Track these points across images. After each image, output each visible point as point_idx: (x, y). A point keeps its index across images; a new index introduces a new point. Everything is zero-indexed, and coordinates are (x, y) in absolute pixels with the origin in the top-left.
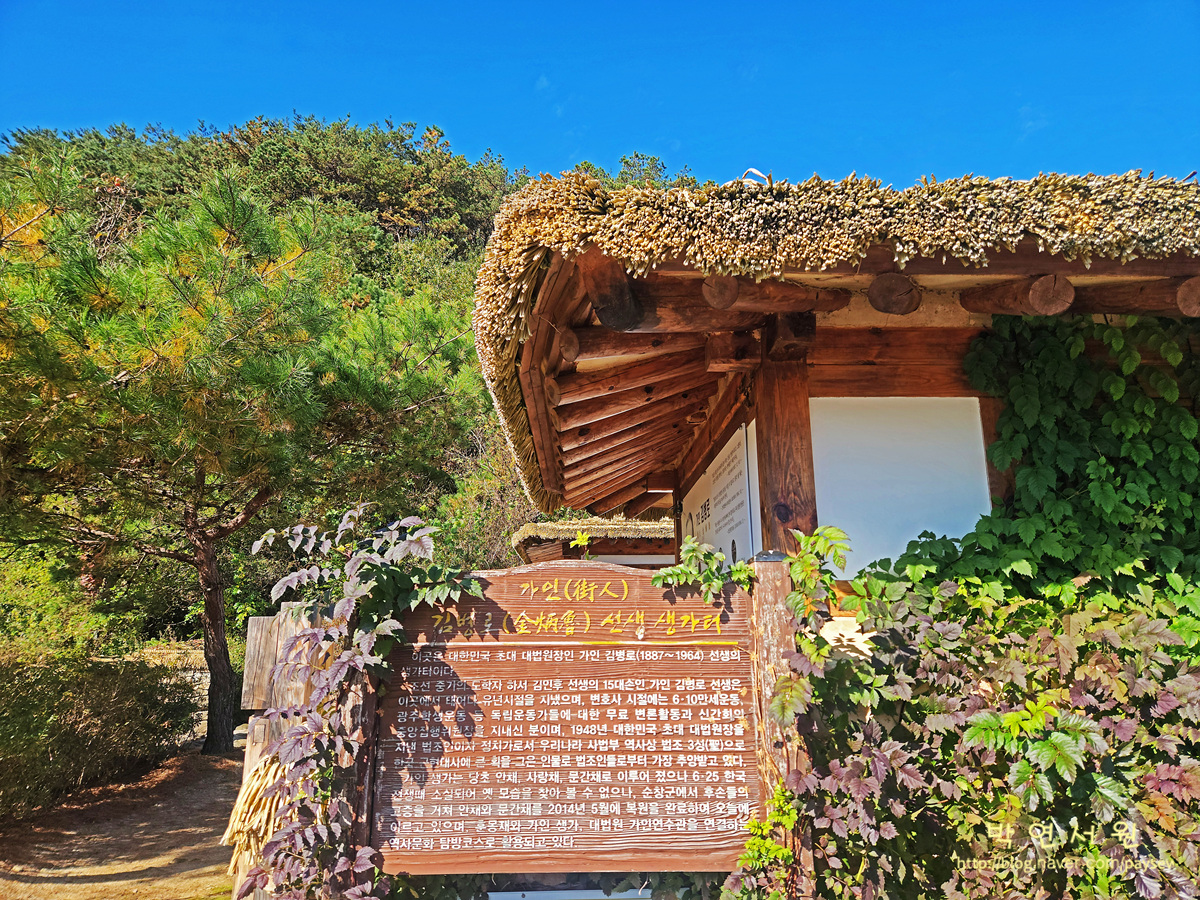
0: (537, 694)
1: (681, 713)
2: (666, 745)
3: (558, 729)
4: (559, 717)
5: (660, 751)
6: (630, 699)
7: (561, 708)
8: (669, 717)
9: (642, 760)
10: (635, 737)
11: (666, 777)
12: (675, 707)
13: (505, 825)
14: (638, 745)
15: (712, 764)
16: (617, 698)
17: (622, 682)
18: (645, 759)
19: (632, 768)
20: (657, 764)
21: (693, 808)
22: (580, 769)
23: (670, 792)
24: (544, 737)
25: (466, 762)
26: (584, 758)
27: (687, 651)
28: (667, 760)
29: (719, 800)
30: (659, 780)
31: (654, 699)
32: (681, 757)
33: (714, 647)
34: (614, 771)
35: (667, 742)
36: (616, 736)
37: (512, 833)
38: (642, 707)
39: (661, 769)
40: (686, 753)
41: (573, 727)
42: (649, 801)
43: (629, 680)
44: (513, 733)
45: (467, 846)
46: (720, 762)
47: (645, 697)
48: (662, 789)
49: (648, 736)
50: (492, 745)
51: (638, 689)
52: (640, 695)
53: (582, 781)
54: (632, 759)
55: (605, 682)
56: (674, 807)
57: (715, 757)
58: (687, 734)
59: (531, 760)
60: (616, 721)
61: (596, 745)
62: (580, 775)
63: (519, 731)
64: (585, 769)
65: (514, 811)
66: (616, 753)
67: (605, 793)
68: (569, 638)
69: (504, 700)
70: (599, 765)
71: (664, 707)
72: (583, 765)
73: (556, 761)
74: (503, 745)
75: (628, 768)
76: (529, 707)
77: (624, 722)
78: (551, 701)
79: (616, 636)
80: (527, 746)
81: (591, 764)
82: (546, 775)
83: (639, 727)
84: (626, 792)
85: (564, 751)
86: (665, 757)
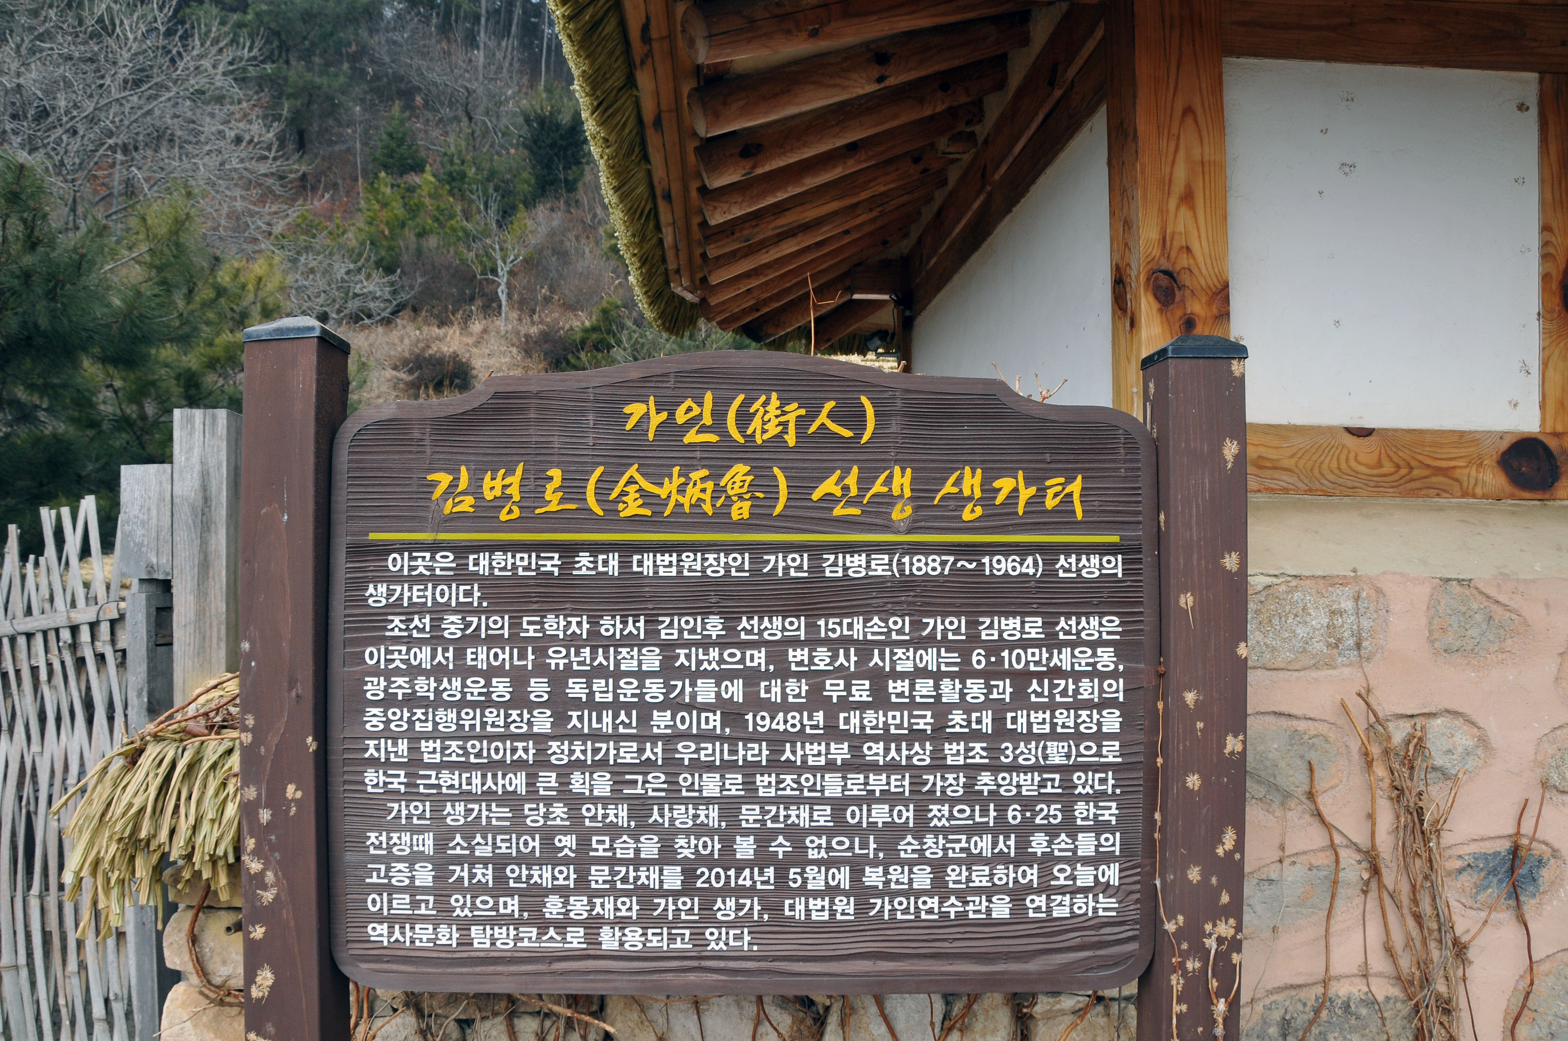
0: (668, 647)
1: (990, 688)
2: (953, 752)
3: (715, 720)
4: (718, 695)
5: (939, 765)
6: (876, 659)
7: (720, 677)
8: (962, 695)
9: (900, 784)
10: (886, 737)
11: (951, 817)
12: (976, 674)
13: (606, 907)
14: (893, 753)
15: (1049, 790)
16: (847, 658)
17: (858, 624)
18: (906, 783)
19: (879, 801)
20: (932, 792)
21: (1003, 875)
22: (764, 802)
23: (957, 846)
24: (686, 736)
25: (518, 782)
26: (773, 779)
27: (1006, 555)
28: (955, 784)
29: (1060, 860)
30: (935, 822)
31: (929, 658)
32: (986, 778)
33: (1068, 549)
34: (839, 805)
35: (954, 746)
36: (845, 736)
37: (622, 923)
38: (902, 676)
39: (941, 801)
40: (995, 768)
41: (749, 717)
42: (911, 863)
43: (876, 619)
44: (615, 727)
45: (526, 943)
46: (1068, 785)
47: (911, 654)
48: (941, 841)
49: (915, 736)
50: (572, 752)
51: (894, 636)
52: (900, 652)
53: (769, 824)
54: (878, 782)
55: (822, 622)
56: (965, 874)
57: (1057, 777)
58: (1001, 732)
59: (657, 780)
60: (846, 704)
61: (800, 753)
62: (764, 812)
63: (629, 722)
64: (776, 801)
65: (625, 880)
66: (846, 768)
67: (819, 847)
68: (742, 526)
69: (593, 659)
70: (806, 793)
71: (952, 676)
72: (772, 792)
73: (711, 785)
74: (596, 751)
75: (869, 799)
76: (652, 674)
77: (862, 706)
78: (699, 663)
79: (846, 523)
80: (648, 754)
81: (788, 792)
82: (691, 811)
83: (894, 718)
84: (864, 845)
85: (728, 767)
86: (951, 777)
